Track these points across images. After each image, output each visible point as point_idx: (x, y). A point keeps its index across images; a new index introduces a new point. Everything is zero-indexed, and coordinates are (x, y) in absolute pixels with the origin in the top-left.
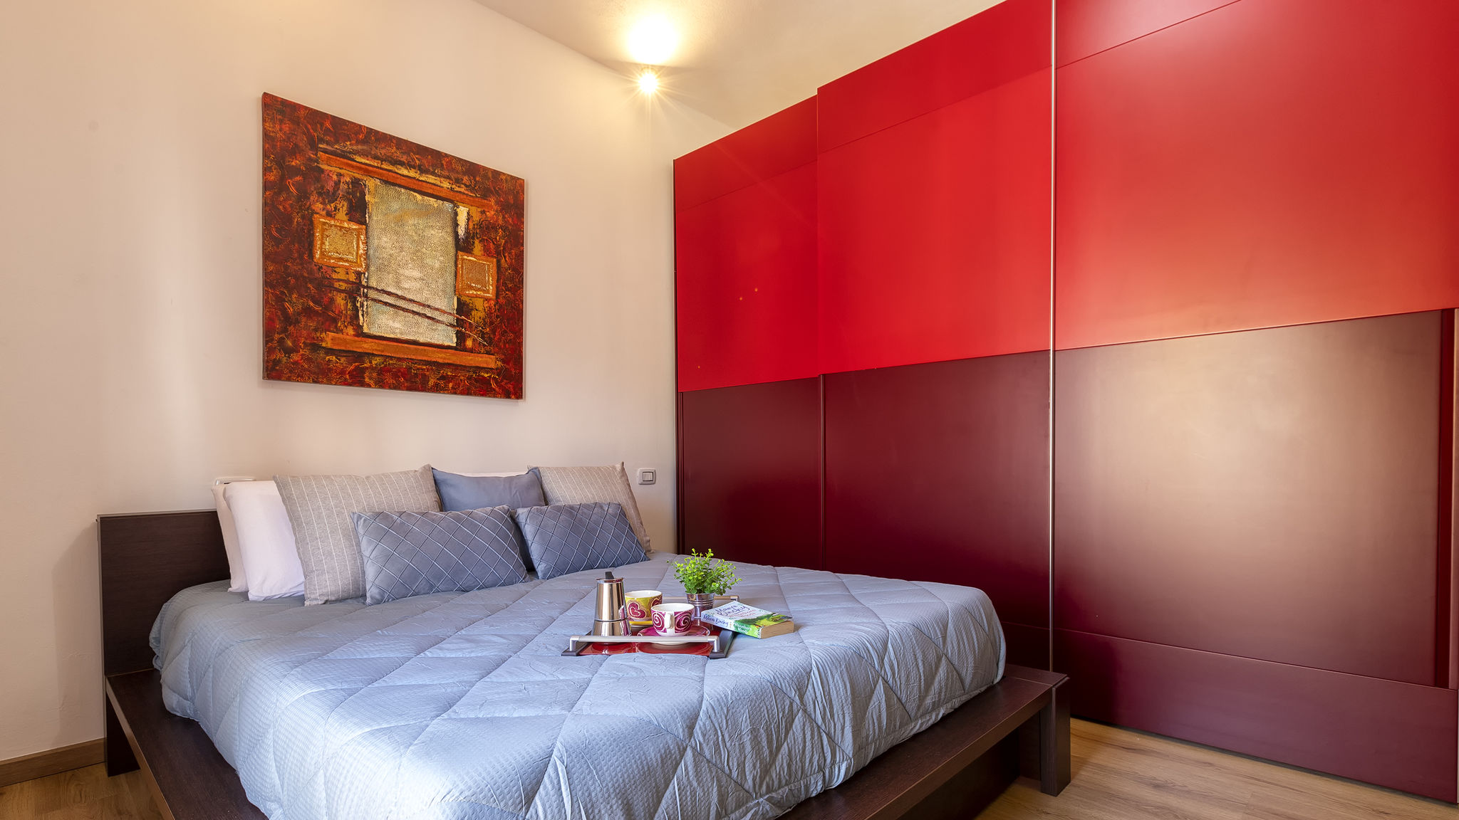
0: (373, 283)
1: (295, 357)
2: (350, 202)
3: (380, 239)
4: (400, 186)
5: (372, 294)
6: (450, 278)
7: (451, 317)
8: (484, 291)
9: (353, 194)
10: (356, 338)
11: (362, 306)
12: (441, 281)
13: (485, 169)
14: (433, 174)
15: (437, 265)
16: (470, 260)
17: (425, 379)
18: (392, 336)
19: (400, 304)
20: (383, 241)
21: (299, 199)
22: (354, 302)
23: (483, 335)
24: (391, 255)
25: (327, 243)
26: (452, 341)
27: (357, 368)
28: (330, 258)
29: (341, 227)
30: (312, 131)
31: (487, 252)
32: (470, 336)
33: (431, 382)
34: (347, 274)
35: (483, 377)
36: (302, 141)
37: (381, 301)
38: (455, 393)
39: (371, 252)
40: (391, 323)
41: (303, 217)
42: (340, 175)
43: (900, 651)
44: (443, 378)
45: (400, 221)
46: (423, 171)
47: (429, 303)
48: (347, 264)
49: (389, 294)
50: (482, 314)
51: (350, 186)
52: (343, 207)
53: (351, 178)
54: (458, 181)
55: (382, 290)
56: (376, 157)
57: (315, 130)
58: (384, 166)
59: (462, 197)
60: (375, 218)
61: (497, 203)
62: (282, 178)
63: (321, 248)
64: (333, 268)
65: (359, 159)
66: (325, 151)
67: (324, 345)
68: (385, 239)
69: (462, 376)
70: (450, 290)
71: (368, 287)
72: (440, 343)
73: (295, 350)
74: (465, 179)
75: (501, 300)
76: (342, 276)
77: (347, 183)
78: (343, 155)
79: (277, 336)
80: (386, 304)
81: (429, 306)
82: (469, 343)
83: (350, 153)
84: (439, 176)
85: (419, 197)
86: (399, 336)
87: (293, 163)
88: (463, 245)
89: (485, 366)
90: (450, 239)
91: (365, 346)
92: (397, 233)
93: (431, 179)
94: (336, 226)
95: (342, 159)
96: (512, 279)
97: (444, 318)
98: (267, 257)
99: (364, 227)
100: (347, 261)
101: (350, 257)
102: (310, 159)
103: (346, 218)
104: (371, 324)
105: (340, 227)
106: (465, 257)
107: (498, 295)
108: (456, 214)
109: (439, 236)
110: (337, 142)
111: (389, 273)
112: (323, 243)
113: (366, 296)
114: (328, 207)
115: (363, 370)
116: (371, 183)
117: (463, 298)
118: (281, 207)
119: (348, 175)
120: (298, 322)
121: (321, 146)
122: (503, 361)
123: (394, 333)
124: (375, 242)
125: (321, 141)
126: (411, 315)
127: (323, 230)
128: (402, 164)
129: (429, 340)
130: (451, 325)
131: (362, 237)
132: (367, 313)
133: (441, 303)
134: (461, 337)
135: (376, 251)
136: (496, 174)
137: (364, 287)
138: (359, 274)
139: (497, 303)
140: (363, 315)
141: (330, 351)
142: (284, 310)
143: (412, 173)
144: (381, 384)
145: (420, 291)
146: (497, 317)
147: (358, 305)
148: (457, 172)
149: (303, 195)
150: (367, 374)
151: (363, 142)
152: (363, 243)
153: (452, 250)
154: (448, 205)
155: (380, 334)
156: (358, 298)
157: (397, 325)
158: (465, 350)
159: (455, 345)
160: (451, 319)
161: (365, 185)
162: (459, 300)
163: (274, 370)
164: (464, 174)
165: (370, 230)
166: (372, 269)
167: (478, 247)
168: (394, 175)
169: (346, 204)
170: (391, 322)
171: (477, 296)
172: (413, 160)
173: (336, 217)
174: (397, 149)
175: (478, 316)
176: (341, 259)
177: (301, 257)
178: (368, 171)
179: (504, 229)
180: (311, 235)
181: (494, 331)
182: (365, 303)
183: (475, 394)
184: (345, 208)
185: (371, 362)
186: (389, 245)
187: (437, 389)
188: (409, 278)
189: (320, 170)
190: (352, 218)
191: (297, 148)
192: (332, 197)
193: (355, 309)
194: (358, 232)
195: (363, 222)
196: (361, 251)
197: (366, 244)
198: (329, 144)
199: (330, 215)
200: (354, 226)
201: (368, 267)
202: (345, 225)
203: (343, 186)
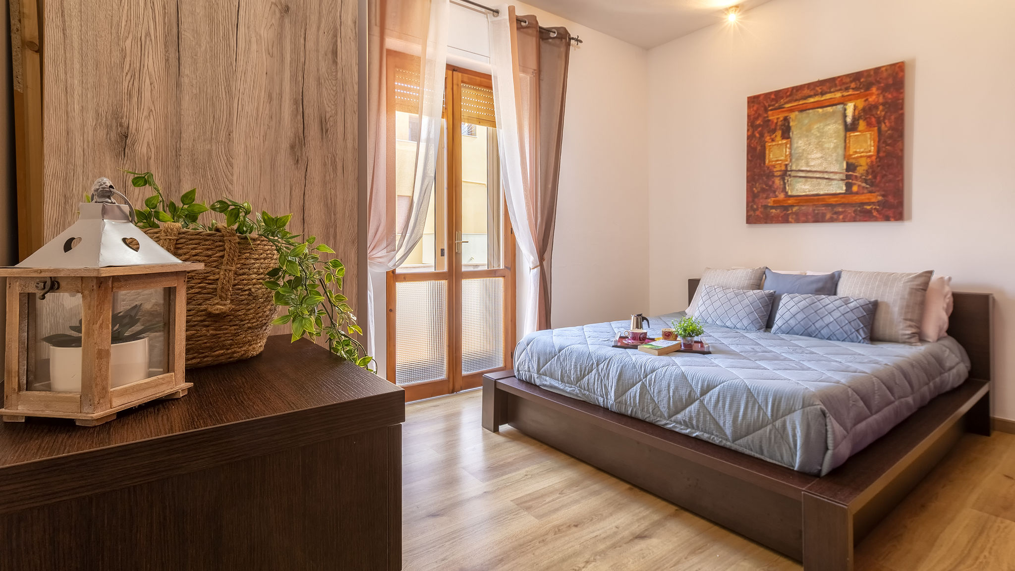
0: (794, 168)
1: (758, 213)
2: (782, 130)
3: (797, 143)
4: (809, 109)
5: (793, 174)
6: (841, 151)
7: (841, 175)
8: (867, 152)
9: (784, 125)
10: (785, 199)
11: (788, 181)
12: (834, 155)
13: (868, 71)
14: (830, 92)
15: (832, 145)
16: (856, 135)
17: (824, 215)
18: (804, 194)
19: (810, 175)
20: (800, 143)
21: (760, 138)
22: (784, 179)
23: (866, 181)
24: (803, 150)
25: (771, 155)
26: (842, 189)
27: (785, 214)
28: (773, 161)
29: (778, 144)
30: (766, 104)
31: (869, 125)
32: (855, 184)
33: (828, 216)
34: (781, 167)
35: (866, 209)
36: (761, 111)
37: (798, 177)
38: (844, 221)
39: (793, 152)
40: (803, 187)
41: (761, 147)
42: (778, 119)
44: (836, 213)
45: (809, 130)
46: (822, 94)
47: (826, 170)
48: (781, 162)
49: (803, 171)
50: (865, 168)
51: (783, 122)
53: (783, 118)
54: (847, 89)
55: (799, 170)
56: (796, 100)
57: (767, 102)
58: (801, 103)
59: (850, 97)
60: (795, 133)
61: (878, 89)
62: (753, 132)
63: (769, 158)
64: (774, 166)
65: (787, 106)
66: (771, 110)
67: (769, 205)
69: (850, 210)
70: (841, 158)
71: (791, 171)
72: (834, 192)
73: (757, 209)
74: (853, 85)
75: (881, 154)
76: (778, 168)
77: (781, 121)
78: (780, 107)
79: (750, 204)
80: (800, 177)
81: (826, 172)
82: (855, 189)
84: (834, 92)
85: (820, 110)
86: (808, 193)
87: (758, 123)
88: (850, 128)
89: (867, 201)
90: (841, 127)
91: (789, 202)
92: (807, 136)
93: (828, 96)
94: (776, 145)
95: (779, 110)
96: (891, 137)
97: (837, 177)
98: (748, 170)
99: (789, 140)
100: (780, 160)
101: (782, 158)
102: (765, 117)
103: (781, 139)
104: (792, 190)
106: (852, 134)
107: (878, 151)
108: (845, 110)
109: (834, 128)
110: (777, 102)
111: (802, 160)
112: (769, 156)
113: (790, 175)
114: (772, 136)
115: (788, 215)
116: (794, 115)
117: (851, 161)
118: (752, 146)
119: (781, 116)
120: (759, 196)
121: (770, 108)
122: (883, 196)
123: (804, 192)
124: (795, 145)
125: (769, 106)
126: (815, 180)
127: (770, 149)
128: (810, 96)
129: (826, 192)
130: (842, 180)
131: (788, 145)
132: (791, 184)
133: (835, 168)
134: (849, 186)
135: (795, 150)
136: (877, 70)
137: (789, 171)
138: (786, 165)
139: (878, 157)
140: (788, 186)
141: (772, 207)
142: (753, 192)
143: (817, 99)
144: (798, 221)
145: (821, 164)
146: (878, 166)
147: (786, 181)
148: (847, 83)
149: (762, 135)
150: (790, 217)
151: (790, 95)
152: (788, 148)
153: (842, 133)
154: (840, 107)
155: (798, 194)
156: (786, 178)
157: (807, 187)
158: (852, 193)
159: (844, 192)
160: (843, 176)
161: (790, 118)
162: (847, 164)
163: (751, 220)
164: (851, 82)
165: (792, 141)
166: (793, 160)
167: (862, 124)
168: (806, 105)
169: (780, 132)
171: (861, 157)
172: (817, 91)
173: (776, 140)
174: (807, 89)
175: (860, 171)
176: (778, 161)
177: (760, 165)
178: (791, 110)
179: (883, 104)
180: (764, 154)
181: (875, 177)
182: (790, 179)
183: (860, 221)
184: (780, 134)
185: (792, 210)
186: (803, 144)
187: (832, 220)
188: (814, 159)
189: (769, 120)
190: (783, 137)
191: (759, 115)
192: (774, 131)
193: (785, 184)
194: (786, 144)
195: (788, 138)
196: (788, 153)
197: (790, 148)
198: (773, 105)
199: (773, 140)
200: (784, 141)
201: (791, 161)
202: (780, 142)
203: (779, 123)
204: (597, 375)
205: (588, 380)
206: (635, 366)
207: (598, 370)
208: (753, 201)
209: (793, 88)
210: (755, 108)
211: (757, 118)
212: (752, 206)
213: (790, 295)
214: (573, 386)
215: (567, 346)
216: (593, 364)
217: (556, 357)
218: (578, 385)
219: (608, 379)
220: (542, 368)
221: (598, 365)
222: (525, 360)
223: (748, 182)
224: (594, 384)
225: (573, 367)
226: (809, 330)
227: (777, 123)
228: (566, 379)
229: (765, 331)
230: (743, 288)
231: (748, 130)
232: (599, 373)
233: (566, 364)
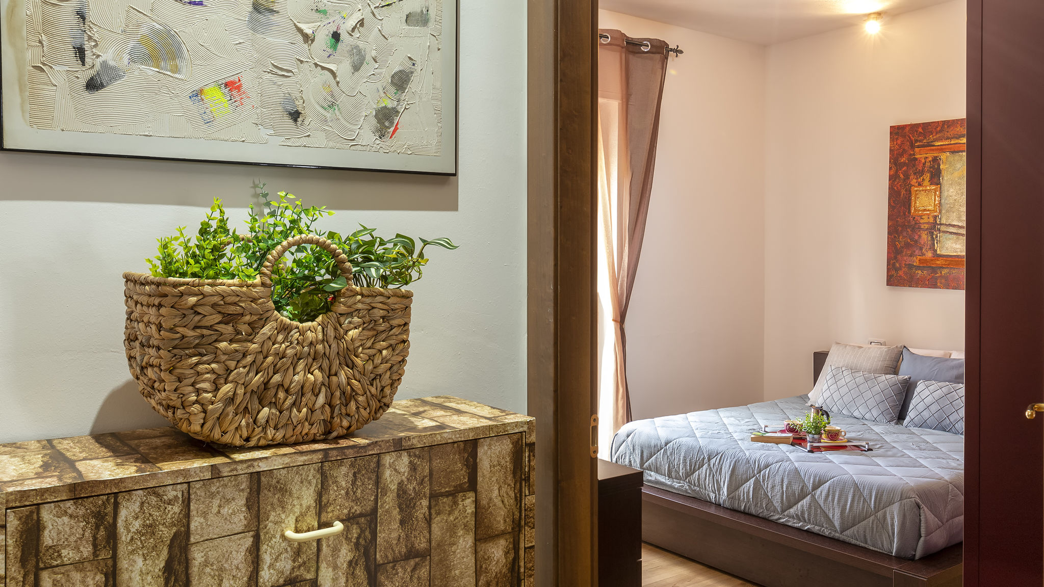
0: (944, 221)
1: (900, 273)
2: (931, 173)
3: (948, 191)
5: (943, 228)
9: (933, 167)
10: (934, 258)
11: (937, 237)
18: (955, 254)
21: (904, 180)
22: (932, 234)
24: (955, 200)
25: (918, 202)
27: (933, 277)
28: (919, 211)
30: (912, 137)
34: (929, 218)
36: (907, 146)
37: (948, 232)
39: (943, 201)
40: (954, 246)
41: (906, 191)
42: (926, 158)
43: (773, 473)
48: (928, 212)
49: (954, 226)
51: (932, 163)
52: (927, 176)
53: (932, 158)
55: (949, 224)
56: (948, 138)
57: (913, 137)
58: (952, 142)
60: (946, 178)
62: (897, 171)
63: (914, 206)
64: (921, 217)
65: (937, 143)
66: (918, 147)
67: (915, 264)
68: (952, 190)
71: (941, 224)
73: (900, 269)
76: (926, 220)
77: (930, 162)
78: (929, 145)
79: (892, 262)
80: (951, 233)
83: (932, 142)
87: (902, 161)
91: (938, 262)
94: (923, 190)
95: (927, 148)
98: (890, 218)
99: (939, 186)
100: (928, 210)
101: (930, 208)
102: (911, 155)
103: (929, 184)
104: (942, 248)
105: (925, 190)
110: (925, 138)
111: (954, 212)
112: (915, 203)
113: (939, 230)
114: (919, 180)
115: (936, 279)
116: (943, 156)
118: (895, 188)
119: (930, 156)
120: (902, 252)
121: (916, 145)
124: (945, 194)
125: (916, 141)
127: (916, 194)
131: (938, 193)
132: (939, 241)
135: (946, 199)
137: (938, 225)
138: (935, 217)
140: (937, 243)
141: (918, 268)
142: (895, 246)
147: (934, 237)
149: (907, 177)
150: (938, 281)
151: (941, 131)
152: (938, 197)
155: (947, 254)
156: (935, 233)
157: (959, 246)
161: (940, 159)
163: (892, 281)
165: (942, 187)
166: (943, 212)
168: (958, 145)
169: (929, 175)
170: (954, 244)
173: (923, 185)
174: (961, 127)
176: (925, 210)
177: (904, 214)
178: (942, 150)
180: (910, 200)
182: (939, 235)
184: (928, 178)
185: (941, 273)
186: (954, 194)
189: (916, 159)
190: (932, 183)
191: (904, 151)
192: (922, 173)
193: (933, 239)
194: (935, 190)
195: (938, 183)
196: (937, 202)
197: (940, 197)
198: (920, 141)
199: (920, 185)
200: (933, 187)
201: (940, 212)
202: (928, 188)
203: (928, 164)
204: (708, 470)
205: (699, 475)
206: (749, 462)
207: (709, 465)
208: (895, 258)
209: (944, 122)
210: (899, 142)
211: (901, 155)
212: (894, 264)
213: (926, 382)
214: (682, 482)
215: (674, 439)
216: (704, 459)
217: (663, 450)
218: (687, 480)
219: (720, 474)
220: (647, 462)
221: (709, 460)
222: (625, 453)
223: (889, 233)
224: (705, 479)
225: (681, 462)
226: (944, 424)
227: (924, 164)
228: (673, 474)
229: (897, 424)
230: (875, 371)
231: (890, 169)
232: (710, 468)
233: (673, 458)
